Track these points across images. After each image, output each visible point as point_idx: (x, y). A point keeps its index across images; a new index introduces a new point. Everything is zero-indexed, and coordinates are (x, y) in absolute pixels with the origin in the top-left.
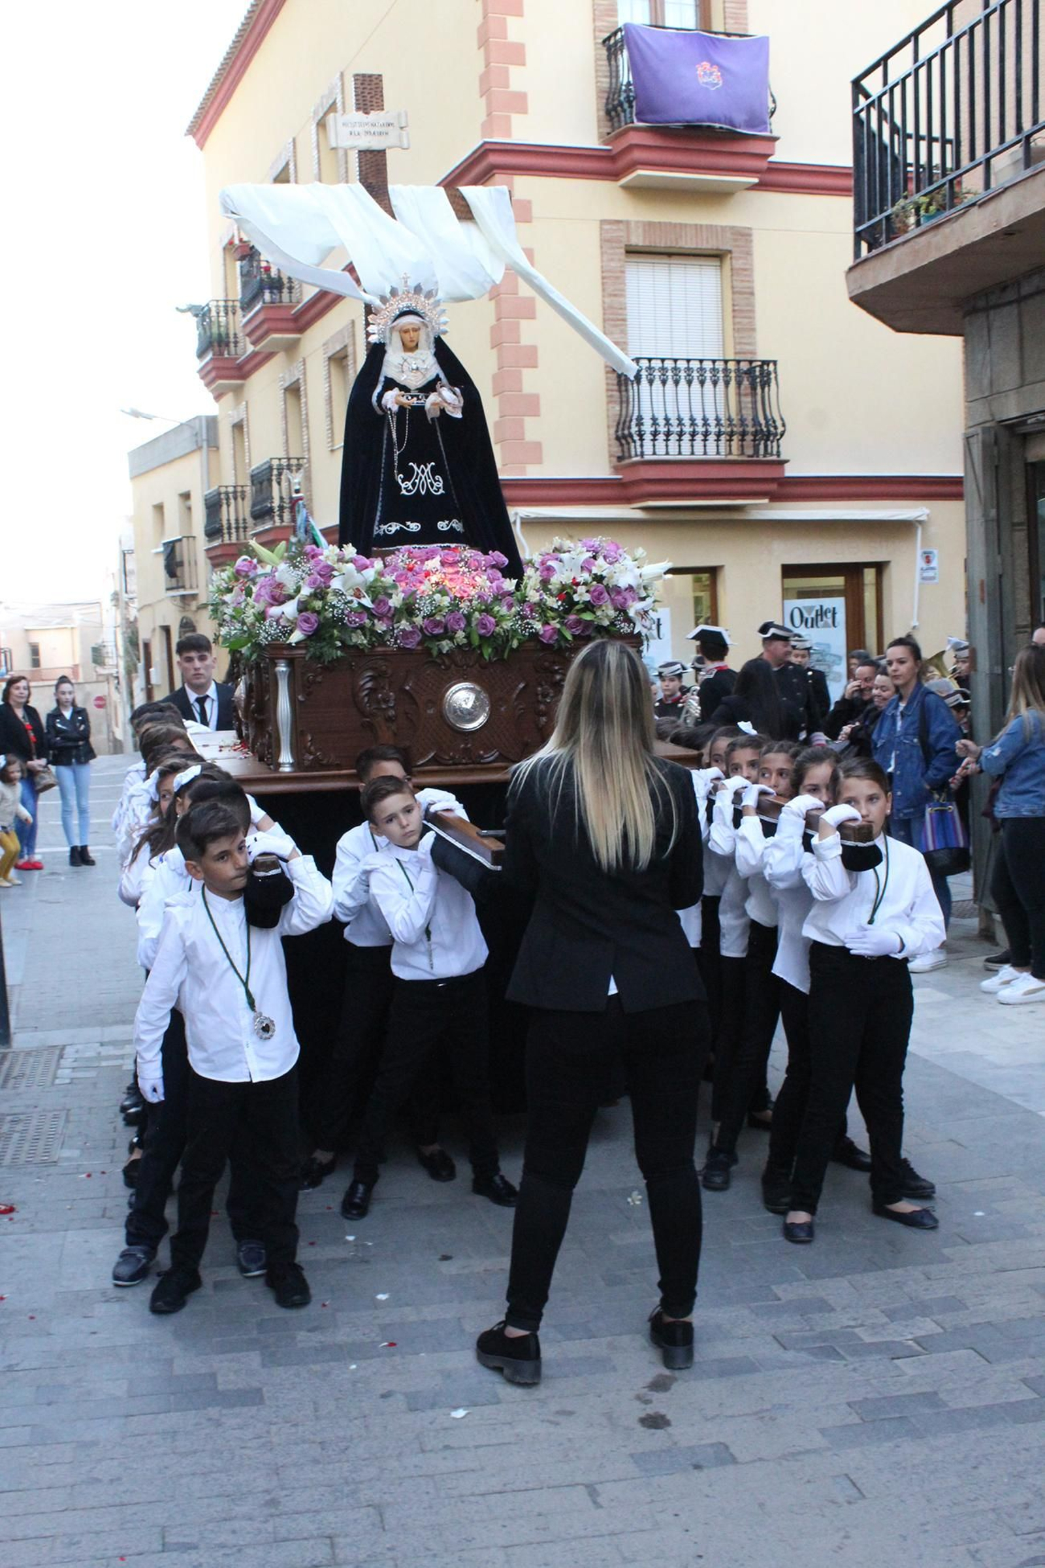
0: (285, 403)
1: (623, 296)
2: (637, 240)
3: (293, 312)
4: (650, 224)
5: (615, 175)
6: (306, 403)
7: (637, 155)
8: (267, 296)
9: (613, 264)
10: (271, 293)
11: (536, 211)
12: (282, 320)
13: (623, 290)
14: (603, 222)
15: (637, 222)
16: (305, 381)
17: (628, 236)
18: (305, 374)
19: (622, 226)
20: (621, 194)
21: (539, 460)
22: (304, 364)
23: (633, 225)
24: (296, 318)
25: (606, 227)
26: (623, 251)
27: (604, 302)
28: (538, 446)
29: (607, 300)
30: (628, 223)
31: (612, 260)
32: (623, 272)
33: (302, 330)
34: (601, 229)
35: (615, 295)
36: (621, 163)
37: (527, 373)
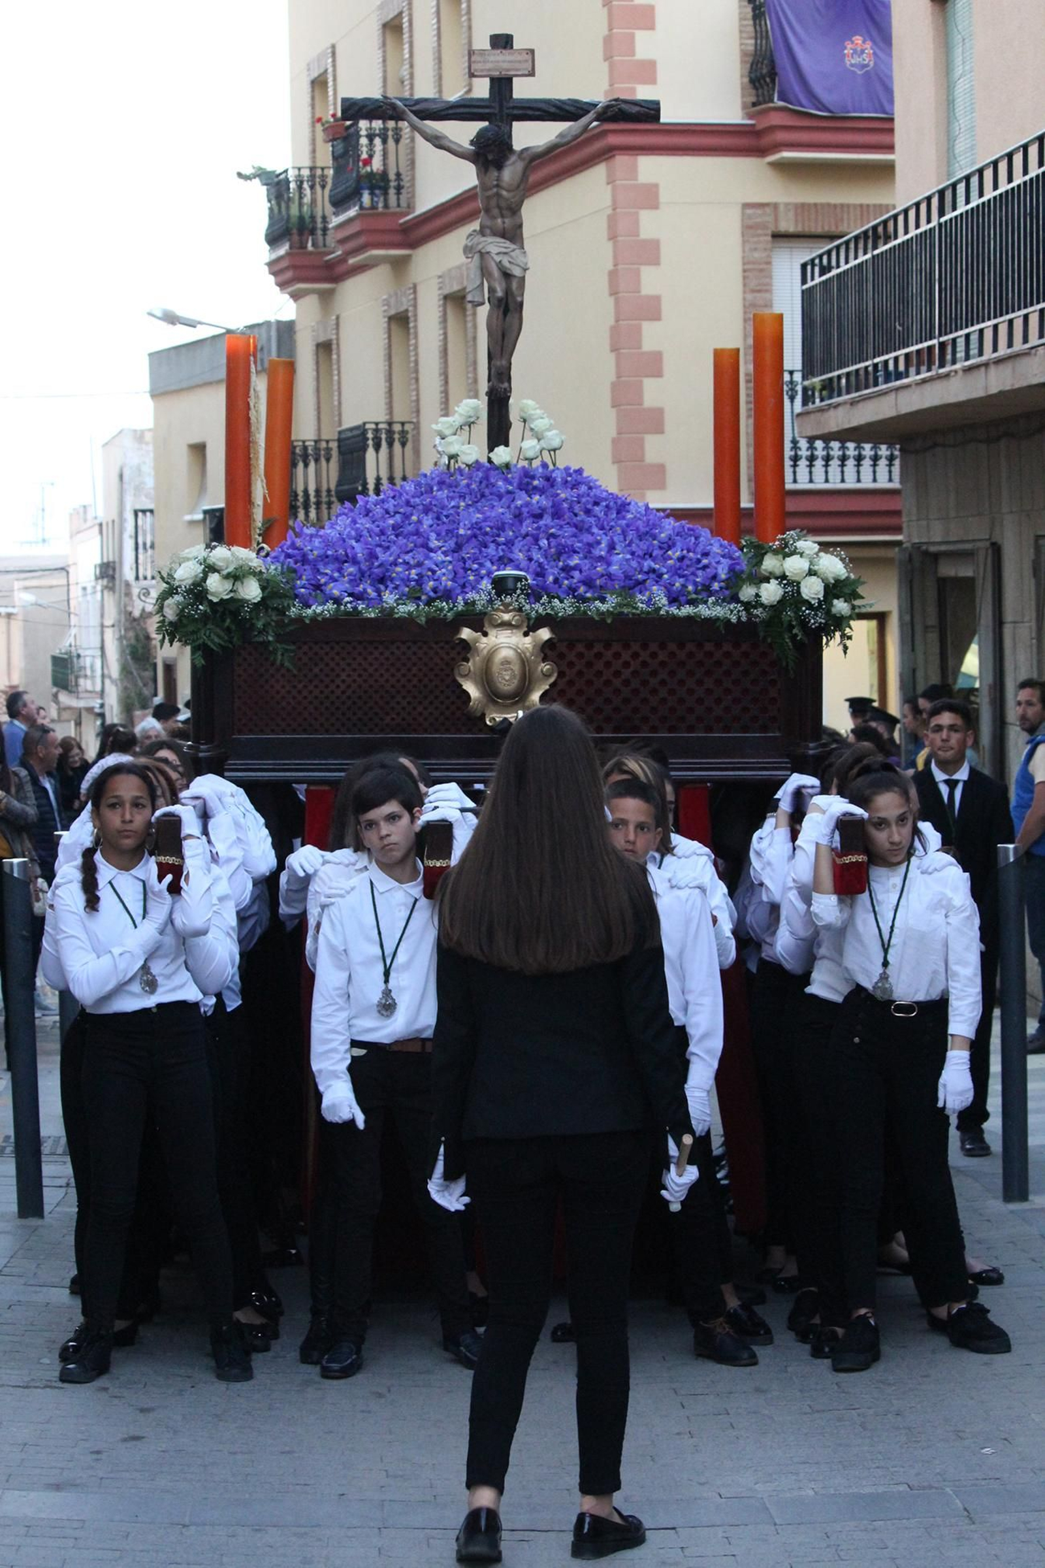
0: (389, 337)
1: (769, 291)
2: (787, 225)
3: (402, 221)
4: (803, 205)
5: (761, 152)
6: (416, 347)
7: (781, 136)
8: (366, 198)
9: (756, 255)
10: (372, 194)
11: (664, 196)
12: (383, 231)
13: (770, 284)
14: (746, 206)
15: (787, 205)
16: (415, 316)
17: (776, 220)
18: (415, 306)
19: (768, 210)
20: (770, 173)
21: (661, 485)
22: (415, 292)
23: (782, 208)
24: (406, 229)
25: (749, 211)
26: (769, 238)
27: (744, 299)
28: (661, 469)
29: (749, 296)
30: (775, 206)
31: (756, 249)
32: (769, 263)
33: (414, 244)
34: (743, 214)
35: (759, 291)
36: (766, 140)
37: (649, 384)
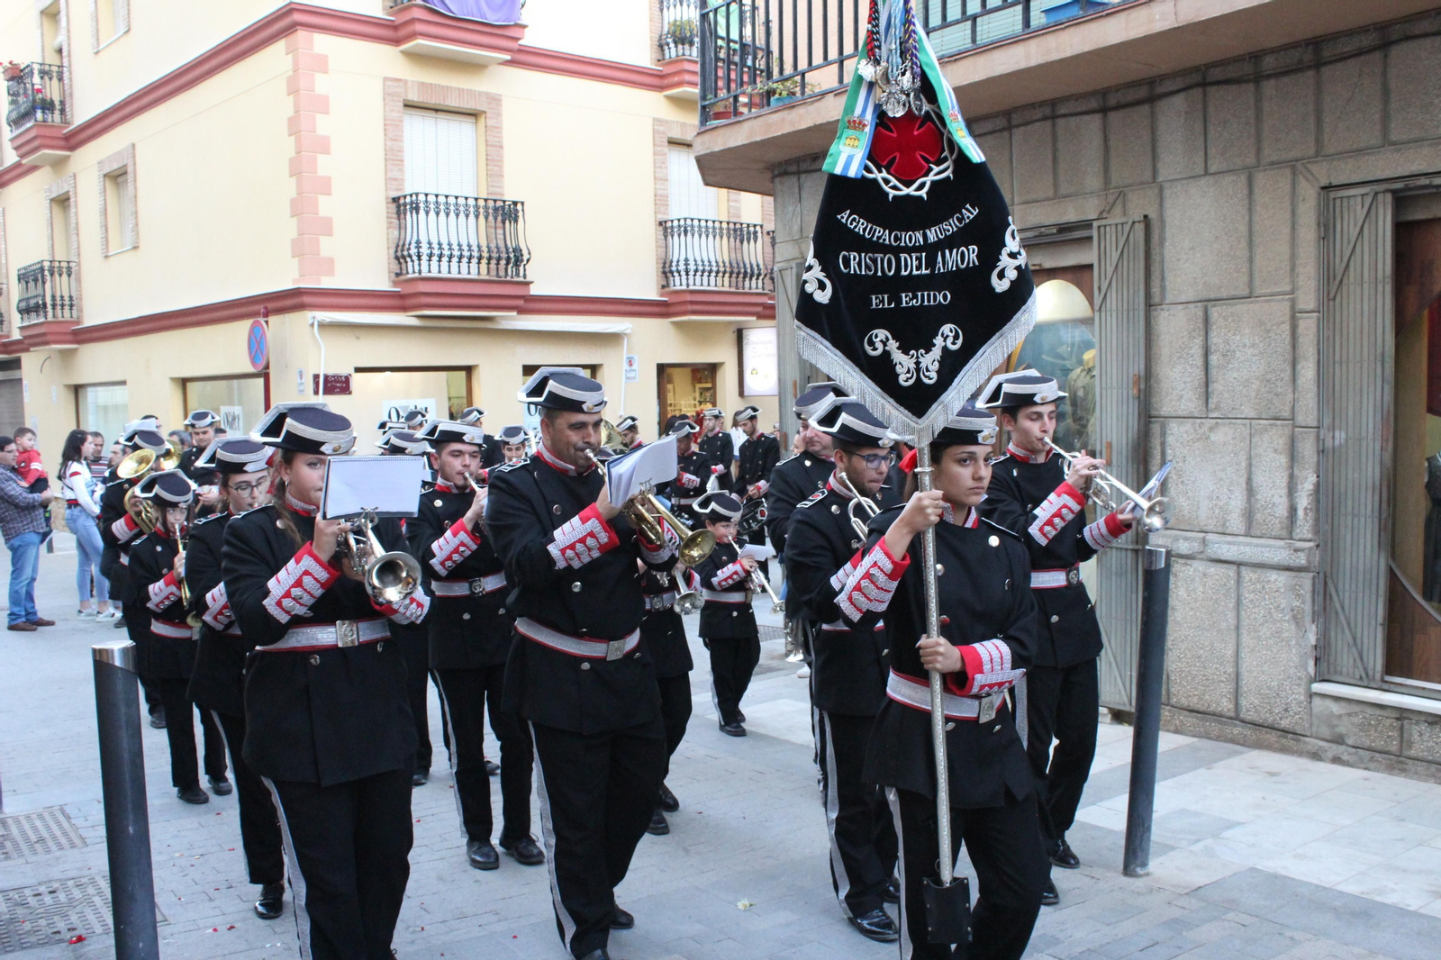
0: (51, 212)
1: (401, 141)
2: (414, 97)
3: (65, 131)
4: (423, 83)
5: (397, 42)
6: (76, 214)
7: (419, 27)
8: (39, 115)
9: (394, 114)
10: (43, 112)
11: (331, 64)
12: (53, 138)
13: (402, 136)
14: (385, 79)
15: (413, 82)
16: (75, 193)
17: (406, 92)
18: (75, 187)
19: (401, 84)
20: (401, 59)
21: (331, 272)
22: (75, 178)
23: (410, 84)
24: (67, 138)
25: (388, 83)
26: (402, 104)
27: (385, 144)
28: (331, 261)
29: (389, 143)
30: (406, 82)
31: (393, 111)
32: (402, 121)
33: (72, 148)
34: (384, 84)
35: (395, 140)
36: (403, 32)
37: (322, 200)
